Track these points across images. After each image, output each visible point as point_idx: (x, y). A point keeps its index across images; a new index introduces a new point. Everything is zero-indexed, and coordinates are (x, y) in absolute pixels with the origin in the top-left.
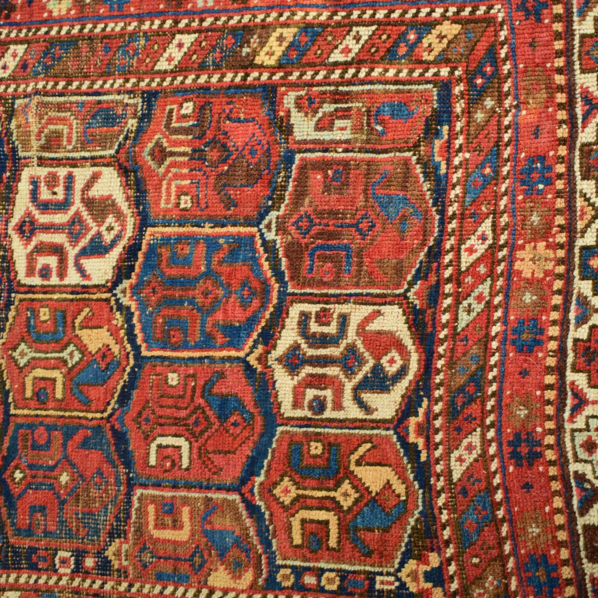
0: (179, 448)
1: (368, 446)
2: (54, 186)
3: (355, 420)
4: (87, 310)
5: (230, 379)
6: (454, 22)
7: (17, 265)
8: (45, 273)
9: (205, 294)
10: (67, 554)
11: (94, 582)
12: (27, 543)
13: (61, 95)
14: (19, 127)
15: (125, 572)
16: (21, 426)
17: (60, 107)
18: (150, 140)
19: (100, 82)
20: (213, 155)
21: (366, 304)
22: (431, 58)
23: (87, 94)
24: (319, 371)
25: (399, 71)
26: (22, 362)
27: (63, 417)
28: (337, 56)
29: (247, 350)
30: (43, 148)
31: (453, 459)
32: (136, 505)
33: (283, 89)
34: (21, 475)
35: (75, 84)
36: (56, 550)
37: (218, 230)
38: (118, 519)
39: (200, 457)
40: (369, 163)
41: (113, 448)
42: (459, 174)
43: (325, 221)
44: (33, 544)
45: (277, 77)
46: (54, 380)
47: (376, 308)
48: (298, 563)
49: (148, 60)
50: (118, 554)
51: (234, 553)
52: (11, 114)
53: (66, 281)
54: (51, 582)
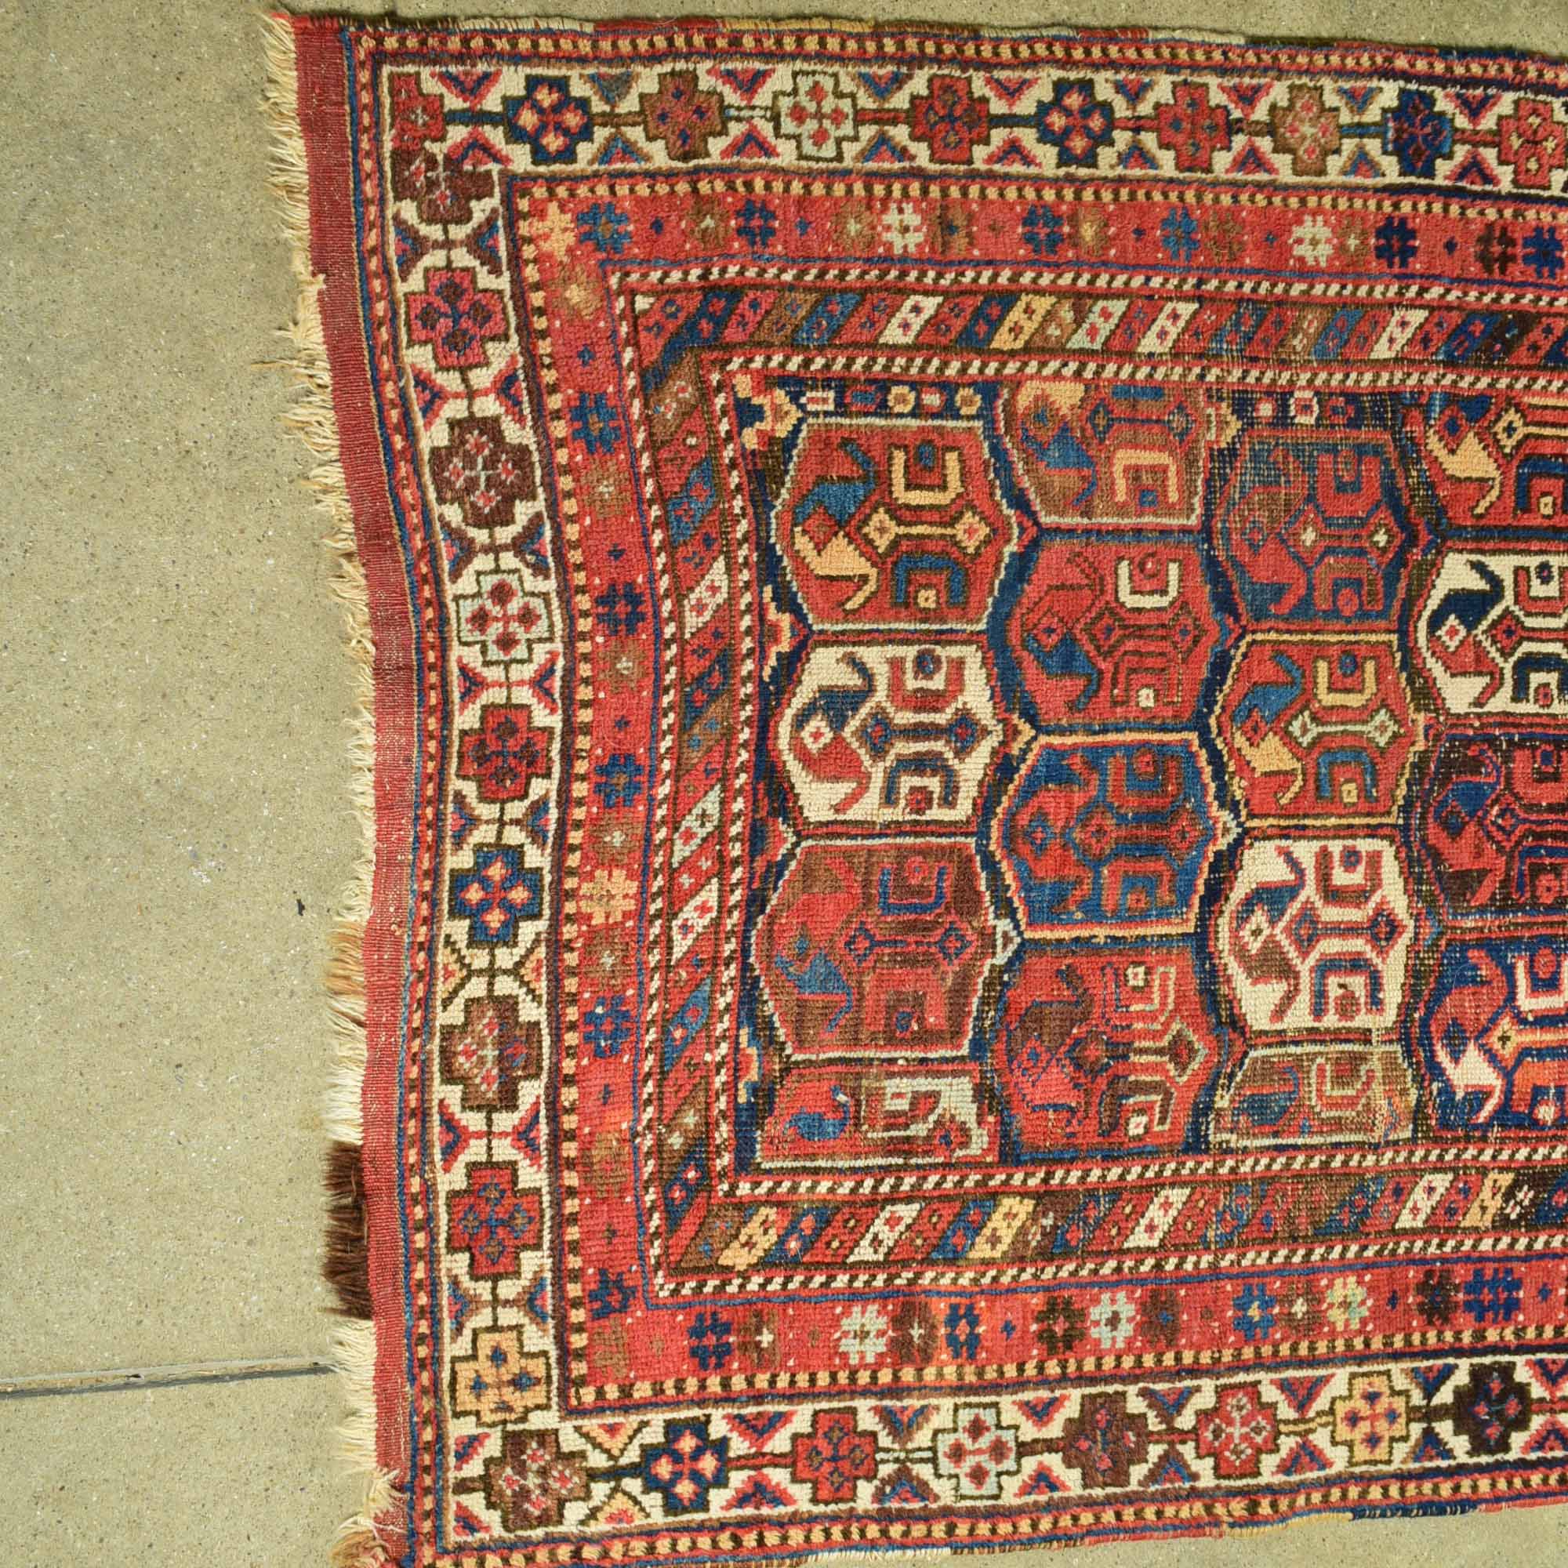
0: (1134, 592)
1: (849, 606)
2: (1343, 997)
3: (869, 644)
4: (1283, 801)
5: (1059, 700)
6: (729, 1269)
7: (1397, 869)
8: (1351, 859)
9: (1100, 831)
10: (1301, 419)
11: (1258, 379)
12: (1364, 434)
13: (1337, 1146)
14: (1404, 1092)
15: (1210, 397)
16: (1380, 615)
17: (1338, 1125)
18: (1195, 1074)
19: (1276, 1167)
20: (1096, 1052)
21: (856, 823)
22: (764, 1211)
23: (1295, 1147)
24: (925, 718)
25: (812, 1189)
26: (1382, 716)
27: (1315, 632)
28: (908, 1212)
29: (1035, 746)
30: (1362, 1058)
31: (725, 589)
32: (1197, 501)
33: (989, 1159)
34: (1376, 538)
35: (1315, 1164)
36: (1318, 425)
37: (1085, 933)
38: (1225, 479)
39: (1102, 579)
40: (856, 1042)
41: (1236, 587)
42: (720, 1028)
43: (921, 949)
44: (1355, 433)
45: (1000, 1178)
46: (1331, 689)
47: (841, 817)
48: (950, 424)
49: (1201, 1203)
50: (1222, 424)
51: (1047, 434)
52: (1418, 1114)
53: (1316, 845)
54: (1323, 376)
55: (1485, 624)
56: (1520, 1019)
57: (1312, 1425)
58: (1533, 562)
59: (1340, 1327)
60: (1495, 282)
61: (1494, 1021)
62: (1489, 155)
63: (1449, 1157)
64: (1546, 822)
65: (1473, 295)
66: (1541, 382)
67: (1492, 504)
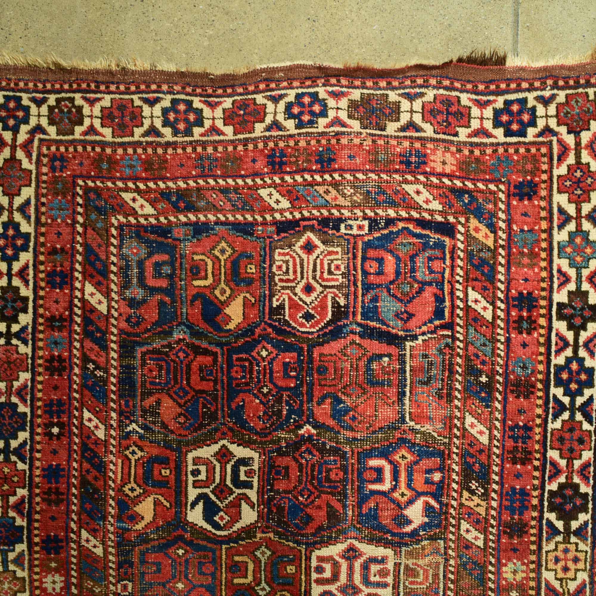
2: (380, 576)
7: (325, 549)
8: (320, 570)
10: (130, 589)
12: (135, 560)
13: (444, 576)
14: (423, 548)
16: (213, 552)
17: (436, 576)
26: (258, 553)
27: (222, 584)
30: (407, 566)
34: (181, 554)
35: (452, 586)
36: (132, 581)
44: (136, 564)
46: (246, 577)
52: (433, 538)
53: (314, 585)
54: (111, 579)
55: (218, 502)
56: (394, 489)
57: (566, 591)
58: (191, 479)
59: (524, 575)
60: (68, 498)
61: (393, 501)
62: (12, 500)
63: (453, 522)
64: (307, 473)
65: (74, 508)
66: (111, 474)
67: (165, 499)
